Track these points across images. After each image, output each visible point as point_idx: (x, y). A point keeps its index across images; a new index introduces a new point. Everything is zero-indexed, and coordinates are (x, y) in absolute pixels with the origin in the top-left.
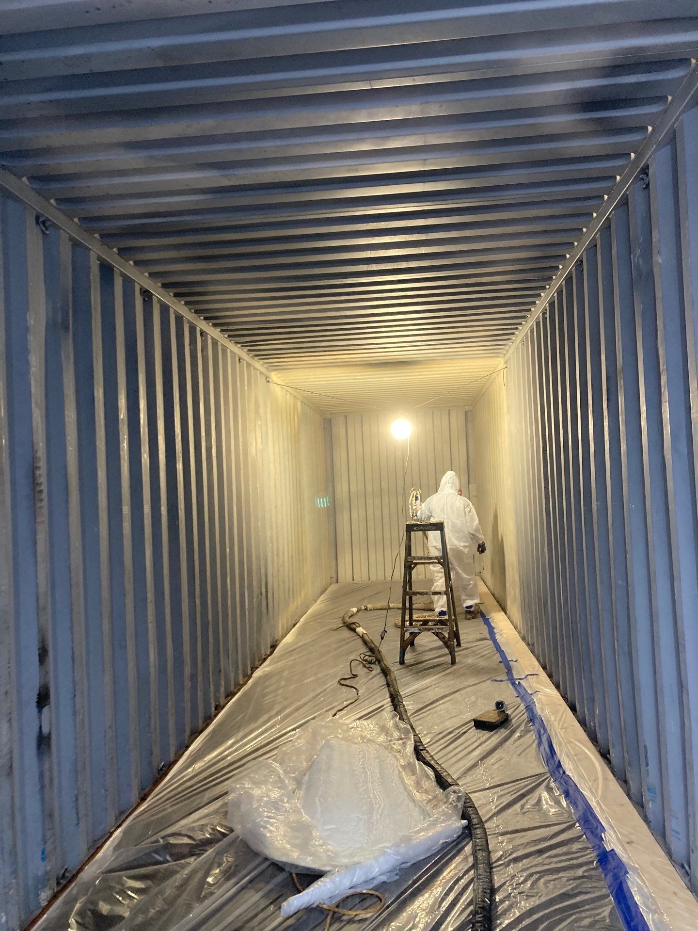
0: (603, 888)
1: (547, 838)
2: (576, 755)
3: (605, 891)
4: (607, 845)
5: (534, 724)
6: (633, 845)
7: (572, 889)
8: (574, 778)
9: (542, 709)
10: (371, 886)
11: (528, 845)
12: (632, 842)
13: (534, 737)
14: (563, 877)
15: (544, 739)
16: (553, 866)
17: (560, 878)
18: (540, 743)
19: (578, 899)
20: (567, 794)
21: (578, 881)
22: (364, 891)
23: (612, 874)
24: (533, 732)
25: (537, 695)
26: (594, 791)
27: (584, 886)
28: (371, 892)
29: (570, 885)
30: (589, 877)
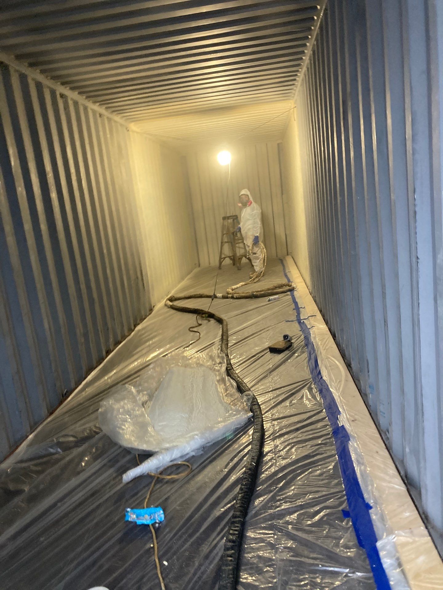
0: (332, 450)
1: (302, 420)
2: (330, 366)
3: (334, 452)
4: (340, 423)
5: (308, 348)
6: (356, 421)
7: (313, 452)
8: (327, 381)
9: (315, 338)
10: (184, 459)
11: (290, 425)
12: (356, 420)
13: (306, 356)
14: (308, 445)
15: (313, 356)
16: (304, 438)
17: (306, 445)
18: (310, 359)
19: (315, 458)
20: (321, 392)
21: (317, 447)
22: (180, 463)
23: (340, 441)
24: (306, 353)
25: (313, 329)
26: (337, 388)
27: (321, 450)
28: (184, 463)
29: (312, 449)
30: (325, 444)
